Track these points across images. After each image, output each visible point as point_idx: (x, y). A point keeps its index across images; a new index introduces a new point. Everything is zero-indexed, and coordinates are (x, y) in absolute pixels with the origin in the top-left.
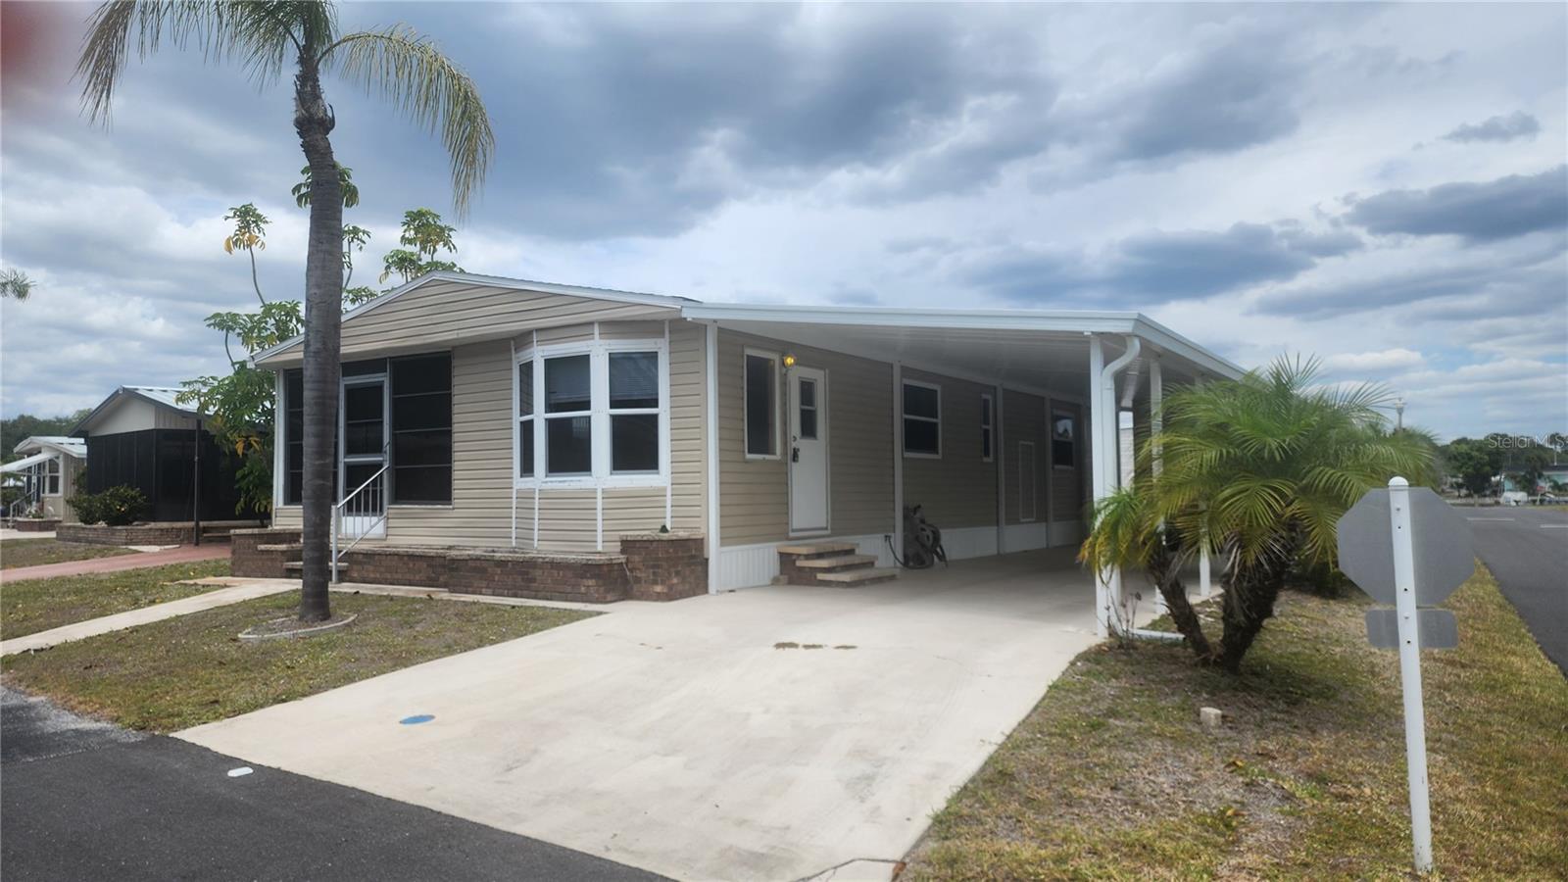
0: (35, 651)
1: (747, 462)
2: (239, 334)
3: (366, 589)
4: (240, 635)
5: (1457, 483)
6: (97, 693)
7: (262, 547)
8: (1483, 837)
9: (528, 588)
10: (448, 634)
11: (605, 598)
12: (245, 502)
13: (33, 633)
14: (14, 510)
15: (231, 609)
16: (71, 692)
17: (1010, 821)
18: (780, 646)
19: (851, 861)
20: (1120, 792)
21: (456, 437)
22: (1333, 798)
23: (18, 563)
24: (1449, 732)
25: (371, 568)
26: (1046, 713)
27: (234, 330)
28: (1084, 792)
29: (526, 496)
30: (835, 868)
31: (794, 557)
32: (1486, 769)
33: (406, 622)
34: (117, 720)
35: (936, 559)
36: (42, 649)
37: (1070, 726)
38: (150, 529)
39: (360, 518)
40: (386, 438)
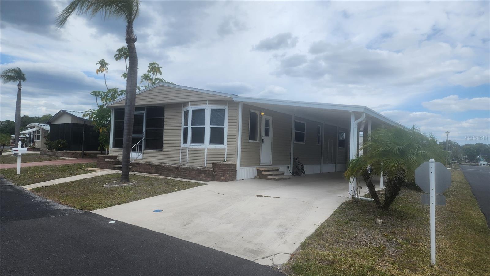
0: (46, 187)
1: (249, 142)
2: (100, 97)
3: (137, 174)
4: (104, 185)
5: (465, 158)
6: (67, 199)
7: (107, 160)
8: (451, 258)
9: (185, 176)
10: (163, 188)
11: (207, 180)
12: (101, 147)
13: (43, 182)
14: (26, 145)
15: (99, 178)
16: (59, 198)
17: (322, 246)
18: (257, 196)
19: (279, 253)
20: (352, 240)
21: (164, 131)
22: (411, 245)
23: (31, 161)
24: (447, 230)
25: (139, 168)
26: (333, 218)
27: (99, 96)
28: (342, 240)
29: (185, 149)
30: (275, 255)
31: (261, 171)
32: (456, 240)
33: (151, 184)
34: (74, 207)
35: (302, 174)
36: (47, 186)
37: (339, 222)
38: (69, 153)
39: (136, 153)
40: (144, 130)
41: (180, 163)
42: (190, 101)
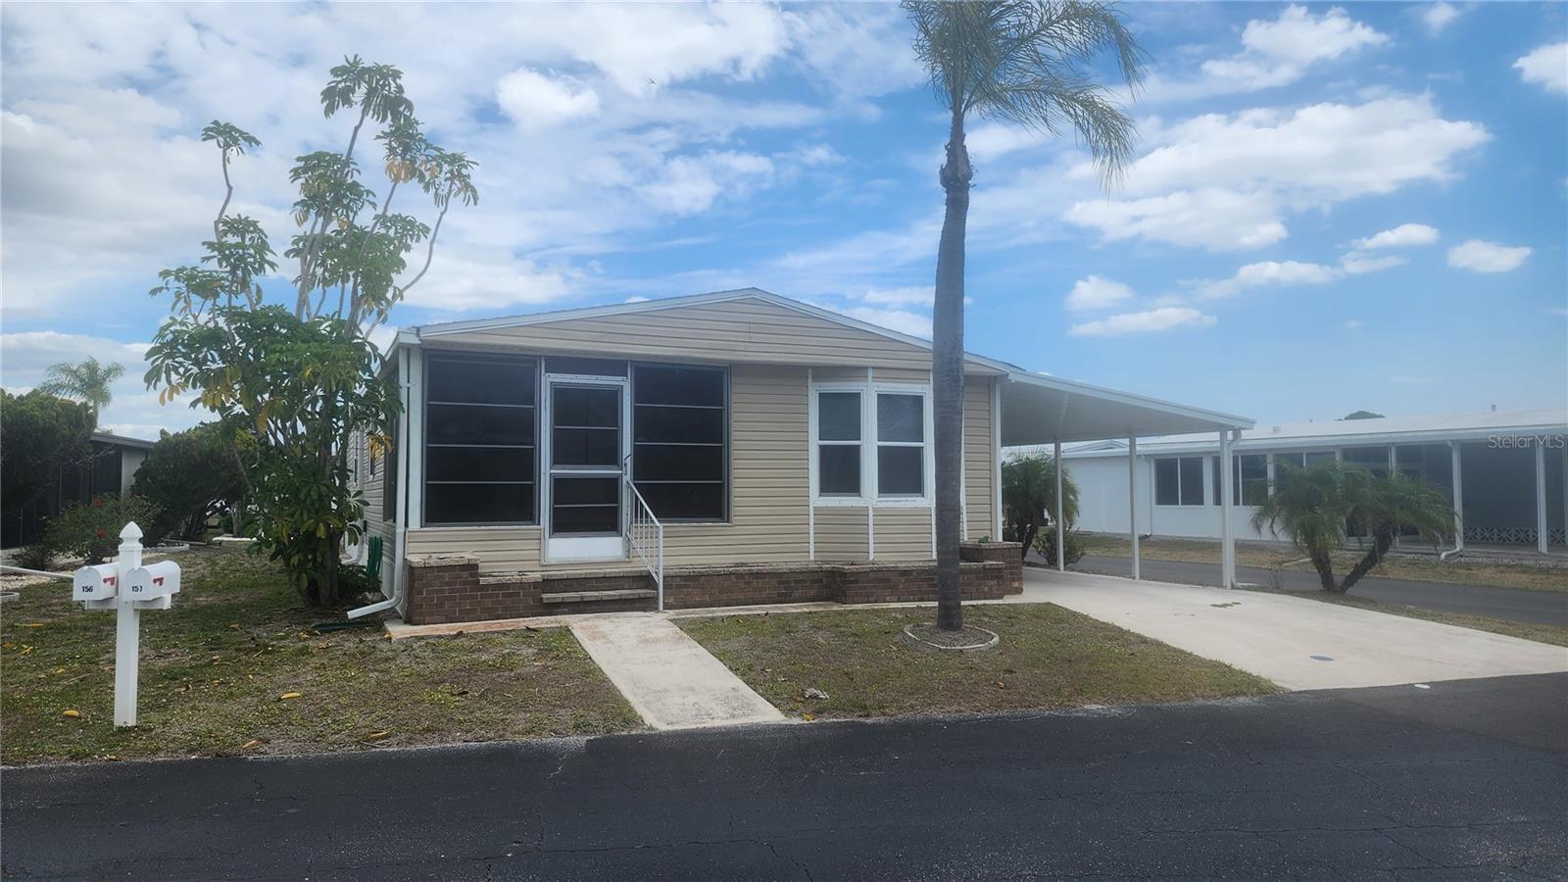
21: (735, 454)
40: (627, 452)
41: (812, 558)
42: (874, 368)
